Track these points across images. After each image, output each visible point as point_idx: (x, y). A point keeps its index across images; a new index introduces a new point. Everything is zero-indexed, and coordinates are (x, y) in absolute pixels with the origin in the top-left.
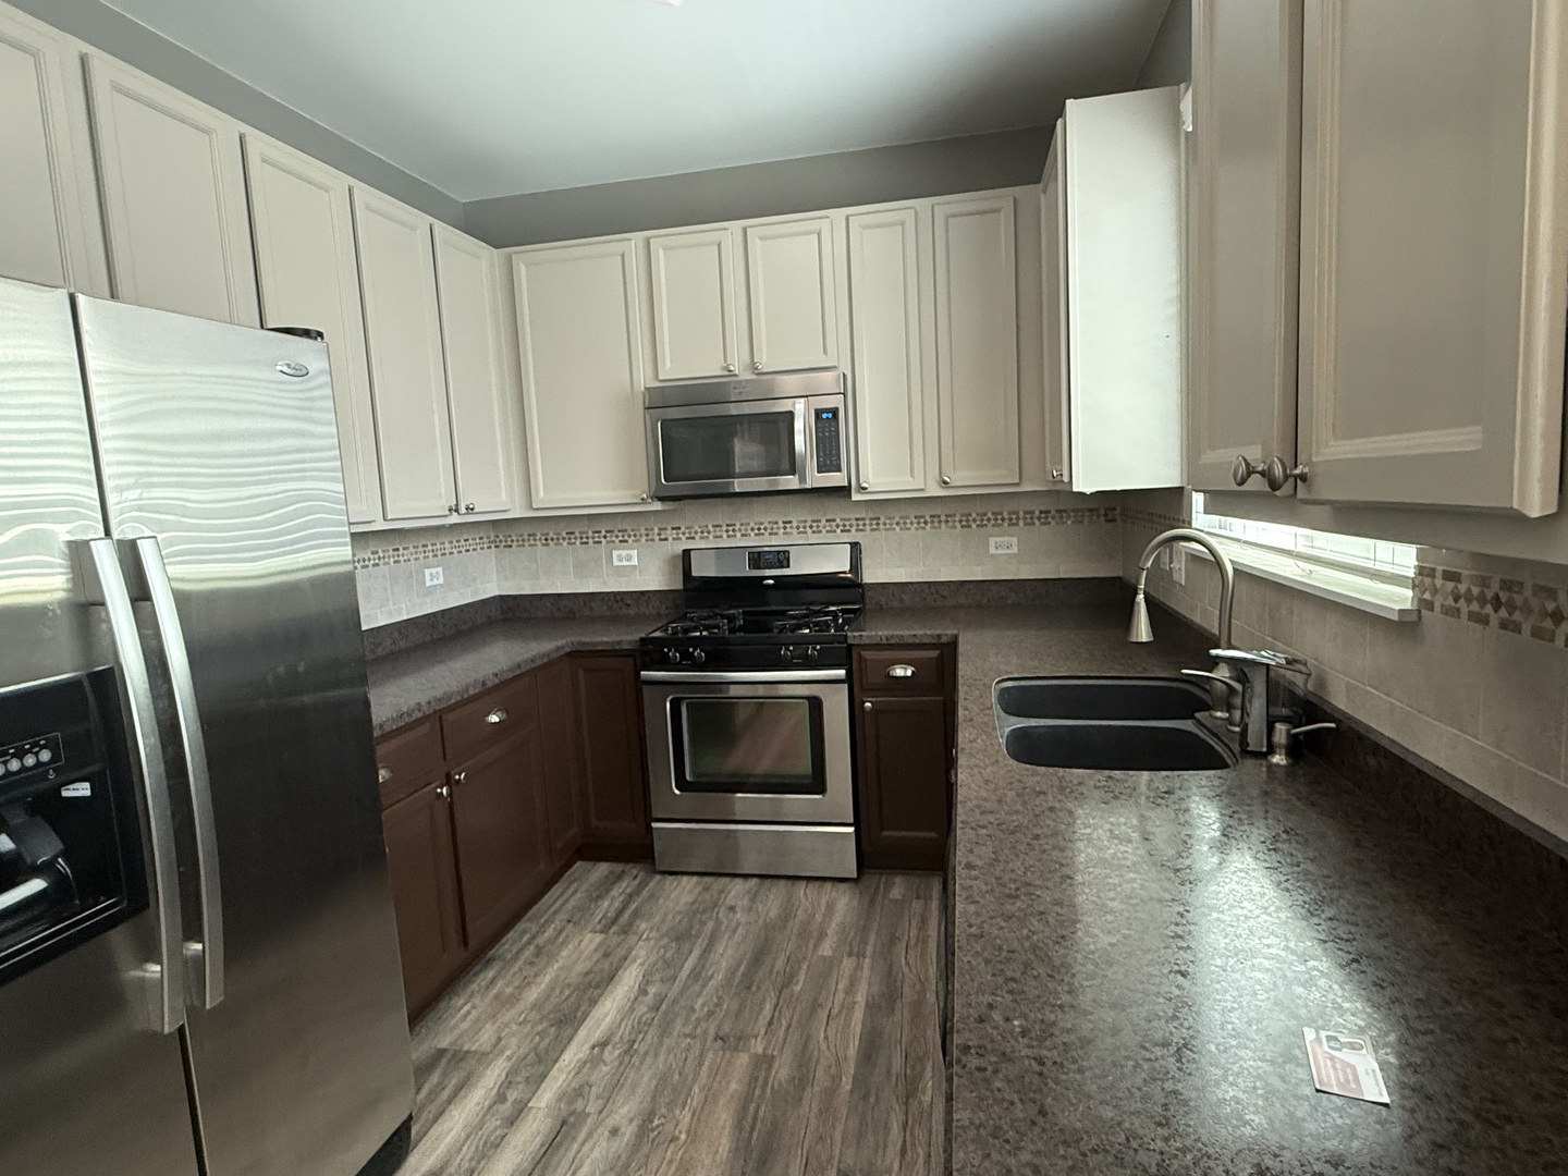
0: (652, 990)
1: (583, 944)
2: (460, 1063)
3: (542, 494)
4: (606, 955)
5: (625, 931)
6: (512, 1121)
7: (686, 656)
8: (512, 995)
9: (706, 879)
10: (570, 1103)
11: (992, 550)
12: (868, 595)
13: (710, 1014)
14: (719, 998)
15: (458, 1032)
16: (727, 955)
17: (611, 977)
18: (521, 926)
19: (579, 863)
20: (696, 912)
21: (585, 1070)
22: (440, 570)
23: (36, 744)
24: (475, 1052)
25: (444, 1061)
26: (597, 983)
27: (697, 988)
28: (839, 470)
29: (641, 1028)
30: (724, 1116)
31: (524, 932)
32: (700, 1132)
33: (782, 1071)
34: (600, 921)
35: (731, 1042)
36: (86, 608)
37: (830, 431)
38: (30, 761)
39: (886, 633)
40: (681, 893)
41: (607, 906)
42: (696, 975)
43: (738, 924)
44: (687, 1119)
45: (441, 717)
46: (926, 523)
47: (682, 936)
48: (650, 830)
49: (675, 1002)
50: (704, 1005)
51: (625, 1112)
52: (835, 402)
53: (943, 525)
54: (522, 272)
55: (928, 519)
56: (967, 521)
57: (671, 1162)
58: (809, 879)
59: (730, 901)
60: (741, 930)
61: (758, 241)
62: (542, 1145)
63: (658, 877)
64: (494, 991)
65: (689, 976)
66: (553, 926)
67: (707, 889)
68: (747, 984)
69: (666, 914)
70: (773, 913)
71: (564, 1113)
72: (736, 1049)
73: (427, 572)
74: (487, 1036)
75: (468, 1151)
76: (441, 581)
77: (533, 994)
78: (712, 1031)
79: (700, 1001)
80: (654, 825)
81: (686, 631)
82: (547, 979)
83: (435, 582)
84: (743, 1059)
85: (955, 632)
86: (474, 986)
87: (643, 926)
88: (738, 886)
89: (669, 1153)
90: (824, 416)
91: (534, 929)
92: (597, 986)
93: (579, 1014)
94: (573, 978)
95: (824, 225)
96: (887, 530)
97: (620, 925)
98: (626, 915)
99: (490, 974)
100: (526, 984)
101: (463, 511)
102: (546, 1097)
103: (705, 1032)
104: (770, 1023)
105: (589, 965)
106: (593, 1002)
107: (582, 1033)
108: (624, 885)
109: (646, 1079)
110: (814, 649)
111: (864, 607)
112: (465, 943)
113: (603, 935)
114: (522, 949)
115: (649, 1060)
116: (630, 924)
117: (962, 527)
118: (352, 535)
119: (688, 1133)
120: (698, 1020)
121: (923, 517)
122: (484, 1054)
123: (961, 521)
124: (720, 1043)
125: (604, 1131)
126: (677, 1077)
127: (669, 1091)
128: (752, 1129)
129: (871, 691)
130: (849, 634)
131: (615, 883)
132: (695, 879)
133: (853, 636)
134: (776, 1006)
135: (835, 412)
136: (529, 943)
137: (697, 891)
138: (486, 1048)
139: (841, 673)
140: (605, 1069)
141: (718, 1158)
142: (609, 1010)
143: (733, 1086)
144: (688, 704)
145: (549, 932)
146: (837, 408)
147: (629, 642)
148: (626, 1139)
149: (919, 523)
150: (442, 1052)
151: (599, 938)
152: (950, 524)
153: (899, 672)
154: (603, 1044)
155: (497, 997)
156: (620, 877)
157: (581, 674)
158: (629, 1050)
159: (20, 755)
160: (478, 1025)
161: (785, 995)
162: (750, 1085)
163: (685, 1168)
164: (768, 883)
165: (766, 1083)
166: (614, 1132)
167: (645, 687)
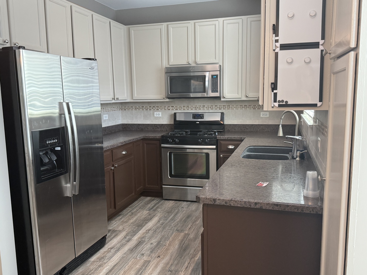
0: (161, 222)
1: (144, 213)
2: (115, 233)
3: (136, 95)
4: (150, 215)
5: (155, 210)
6: (128, 241)
7: (174, 141)
8: (126, 221)
9: (176, 201)
10: (141, 239)
11: (261, 116)
12: (225, 127)
13: (175, 226)
14: (178, 223)
15: (113, 227)
16: (180, 216)
17: (151, 219)
18: (127, 209)
19: (142, 197)
20: (173, 208)
21: (145, 234)
22: (107, 115)
23: (52, 139)
24: (118, 230)
25: (111, 232)
27: (172, 221)
28: (218, 92)
29: (158, 228)
30: (177, 242)
31: (128, 210)
32: (171, 245)
33: (191, 236)
34: (148, 208)
37: (215, 81)
38: (51, 142)
39: (227, 136)
40: (170, 204)
41: (150, 206)
42: (172, 219)
43: (184, 211)
44: (168, 242)
45: (112, 150)
46: (243, 107)
47: (169, 212)
48: (162, 188)
49: (167, 224)
50: (174, 225)
51: (154, 241)
52: (218, 73)
53: (248, 108)
54: (132, 32)
55: (244, 106)
56: (255, 107)
59: (182, 206)
60: (184, 212)
61: (198, 26)
62: (135, 245)
63: (163, 201)
65: (170, 219)
66: (136, 209)
67: (176, 203)
68: (185, 221)
69: (165, 208)
70: (193, 209)
72: (181, 232)
73: (104, 116)
74: (121, 228)
75: (118, 246)
76: (107, 118)
77: (131, 221)
78: (175, 229)
79: (173, 224)
80: (163, 186)
81: (174, 135)
82: (135, 219)
84: (182, 234)
85: (245, 137)
86: (117, 219)
87: (159, 210)
88: (185, 203)
89: (164, 247)
90: (214, 77)
91: (131, 209)
92: (148, 220)
93: (143, 225)
94: (142, 218)
95: (217, 23)
96: (232, 109)
97: (154, 209)
98: (155, 208)
99: (120, 217)
100: (130, 219)
101: (116, 99)
102: (136, 238)
103: (174, 229)
104: (190, 228)
105: (145, 216)
106: (146, 223)
107: (144, 228)
108: (155, 201)
109: (159, 236)
110: (208, 140)
111: (224, 130)
112: (115, 208)
113: (149, 211)
114: (128, 213)
115: (160, 233)
116: (156, 209)
117: (253, 109)
118: (101, 104)
120: (172, 227)
121: (242, 106)
122: (120, 231)
123: (253, 107)
124: (177, 231)
125: (149, 244)
126: (166, 236)
127: (164, 238)
128: (183, 244)
129: (223, 152)
130: (217, 136)
131: (152, 201)
132: (173, 201)
133: (219, 137)
134: (191, 226)
135: (217, 76)
136: (130, 212)
137: (174, 204)
138: (121, 229)
139: (214, 147)
140: (149, 234)
141: (175, 248)
142: (150, 224)
143: (180, 238)
144: (173, 154)
145: (135, 210)
146: (218, 75)
147: (159, 137)
148: (154, 245)
149: (241, 107)
150: (110, 230)
151: (148, 212)
152: (250, 108)
153: (230, 147)
154: (149, 230)
155: (122, 221)
156: (153, 200)
157: (145, 145)
158: (155, 231)
159: (54, 140)
160: (118, 226)
161: (195, 223)
162: (184, 238)
163: (167, 250)
164: (193, 203)
165: (187, 238)
166: (152, 244)
167: (162, 149)
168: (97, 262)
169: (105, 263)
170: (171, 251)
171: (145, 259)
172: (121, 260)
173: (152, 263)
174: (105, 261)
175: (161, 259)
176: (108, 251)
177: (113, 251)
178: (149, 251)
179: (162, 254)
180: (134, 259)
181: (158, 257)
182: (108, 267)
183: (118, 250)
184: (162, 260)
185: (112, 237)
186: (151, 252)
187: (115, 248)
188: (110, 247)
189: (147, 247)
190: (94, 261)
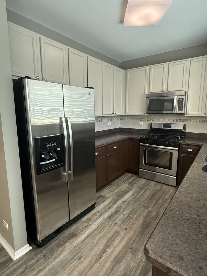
0: (134, 195)
1: (125, 185)
2: (104, 198)
3: (128, 111)
4: (128, 188)
5: (132, 185)
6: (109, 208)
7: (148, 141)
8: (113, 190)
10: (118, 208)
12: (186, 134)
13: (143, 202)
14: (145, 200)
15: (105, 193)
16: (148, 193)
17: (128, 192)
18: (116, 180)
19: (127, 173)
20: (144, 185)
21: (121, 204)
22: (111, 123)
24: (106, 197)
26: (126, 192)
27: (142, 197)
28: (182, 110)
29: (131, 201)
30: (142, 218)
32: (137, 219)
33: (153, 214)
34: (128, 183)
35: (146, 207)
36: (61, 126)
37: (181, 103)
39: (187, 142)
40: (143, 181)
41: (130, 181)
42: (142, 195)
43: (151, 189)
45: (107, 146)
46: (201, 121)
47: (141, 188)
49: (138, 198)
50: (143, 200)
51: (126, 212)
53: (205, 122)
54: (128, 74)
55: (202, 121)
57: (132, 222)
58: (166, 184)
59: (151, 185)
61: (171, 66)
62: (113, 213)
63: (139, 178)
64: (110, 189)
65: (141, 195)
67: (147, 182)
68: (151, 199)
69: (139, 184)
70: (158, 189)
71: (117, 210)
72: (146, 209)
73: (109, 123)
74: (108, 195)
75: (103, 210)
76: (111, 124)
77: (116, 191)
78: (143, 204)
79: (142, 199)
80: (139, 169)
81: (149, 137)
82: (118, 189)
83: (110, 125)
84: (147, 210)
85: (203, 144)
86: (108, 188)
87: (135, 185)
88: (153, 182)
89: (132, 221)
90: (181, 100)
91: (118, 181)
93: (122, 196)
94: (123, 190)
95: (185, 62)
96: (192, 122)
97: (132, 184)
98: (133, 182)
99: (110, 186)
100: (115, 189)
101: (114, 114)
102: (115, 206)
103: (142, 204)
104: (153, 206)
105: (125, 189)
106: (125, 195)
107: (122, 199)
108: (134, 178)
109: (130, 209)
110: (172, 143)
111: (185, 137)
112: (107, 181)
115: (131, 206)
116: (133, 184)
119: (135, 218)
120: (141, 202)
122: (107, 198)
124: (144, 207)
125: (122, 214)
126: (135, 210)
127: (134, 211)
128: (146, 221)
129: (183, 153)
130: (180, 141)
131: (132, 177)
132: (146, 180)
134: (155, 204)
135: (183, 99)
136: (117, 183)
138: (108, 197)
139: (177, 149)
140: (124, 205)
141: (139, 224)
142: (127, 196)
143: (144, 214)
144: (148, 150)
145: (120, 182)
146: (183, 98)
147: (139, 138)
148: (125, 216)
149: (200, 121)
150: (102, 196)
151: (128, 185)
153: (189, 150)
154: (125, 201)
155: (111, 190)
156: (133, 176)
157: (130, 142)
158: (129, 204)
159: (53, 144)
160: (107, 193)
161: (157, 202)
162: (147, 215)
163: (134, 224)
164: (158, 183)
165: (150, 215)
166: (124, 215)
167: (141, 146)
168: (86, 222)
169: (90, 225)
170: (135, 226)
171: (116, 229)
172: (100, 225)
173: (120, 235)
174: (90, 224)
175: (127, 232)
176: (95, 214)
177: (98, 214)
178: (121, 221)
179: (129, 228)
180: (109, 227)
181: (125, 230)
182: (90, 230)
183: (101, 215)
184: (127, 234)
185: (101, 202)
186: (122, 223)
187: (100, 212)
188: (97, 210)
189: (120, 217)
190: (84, 221)
